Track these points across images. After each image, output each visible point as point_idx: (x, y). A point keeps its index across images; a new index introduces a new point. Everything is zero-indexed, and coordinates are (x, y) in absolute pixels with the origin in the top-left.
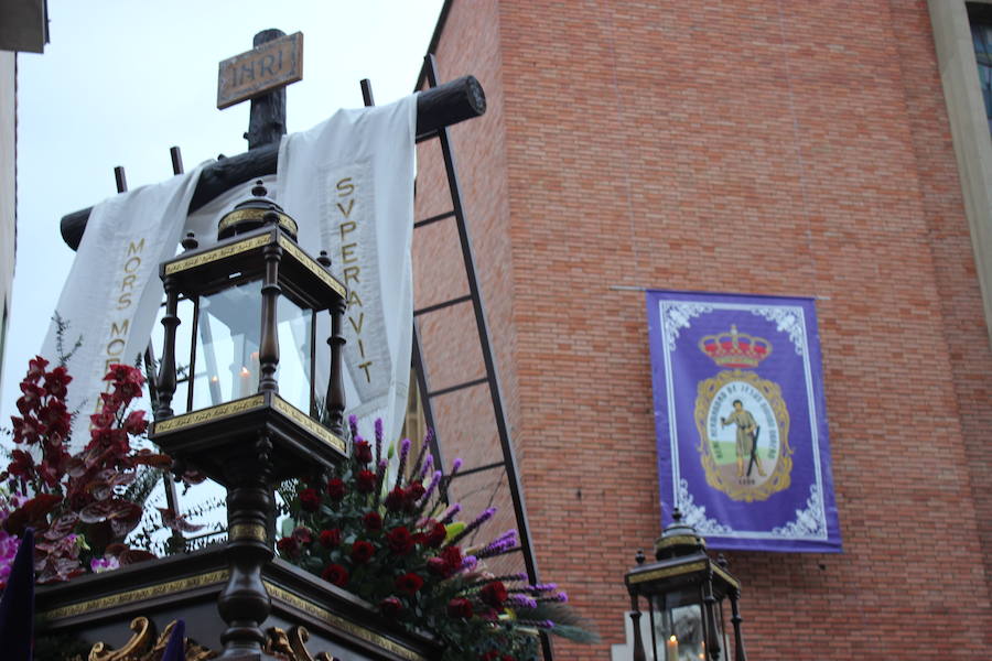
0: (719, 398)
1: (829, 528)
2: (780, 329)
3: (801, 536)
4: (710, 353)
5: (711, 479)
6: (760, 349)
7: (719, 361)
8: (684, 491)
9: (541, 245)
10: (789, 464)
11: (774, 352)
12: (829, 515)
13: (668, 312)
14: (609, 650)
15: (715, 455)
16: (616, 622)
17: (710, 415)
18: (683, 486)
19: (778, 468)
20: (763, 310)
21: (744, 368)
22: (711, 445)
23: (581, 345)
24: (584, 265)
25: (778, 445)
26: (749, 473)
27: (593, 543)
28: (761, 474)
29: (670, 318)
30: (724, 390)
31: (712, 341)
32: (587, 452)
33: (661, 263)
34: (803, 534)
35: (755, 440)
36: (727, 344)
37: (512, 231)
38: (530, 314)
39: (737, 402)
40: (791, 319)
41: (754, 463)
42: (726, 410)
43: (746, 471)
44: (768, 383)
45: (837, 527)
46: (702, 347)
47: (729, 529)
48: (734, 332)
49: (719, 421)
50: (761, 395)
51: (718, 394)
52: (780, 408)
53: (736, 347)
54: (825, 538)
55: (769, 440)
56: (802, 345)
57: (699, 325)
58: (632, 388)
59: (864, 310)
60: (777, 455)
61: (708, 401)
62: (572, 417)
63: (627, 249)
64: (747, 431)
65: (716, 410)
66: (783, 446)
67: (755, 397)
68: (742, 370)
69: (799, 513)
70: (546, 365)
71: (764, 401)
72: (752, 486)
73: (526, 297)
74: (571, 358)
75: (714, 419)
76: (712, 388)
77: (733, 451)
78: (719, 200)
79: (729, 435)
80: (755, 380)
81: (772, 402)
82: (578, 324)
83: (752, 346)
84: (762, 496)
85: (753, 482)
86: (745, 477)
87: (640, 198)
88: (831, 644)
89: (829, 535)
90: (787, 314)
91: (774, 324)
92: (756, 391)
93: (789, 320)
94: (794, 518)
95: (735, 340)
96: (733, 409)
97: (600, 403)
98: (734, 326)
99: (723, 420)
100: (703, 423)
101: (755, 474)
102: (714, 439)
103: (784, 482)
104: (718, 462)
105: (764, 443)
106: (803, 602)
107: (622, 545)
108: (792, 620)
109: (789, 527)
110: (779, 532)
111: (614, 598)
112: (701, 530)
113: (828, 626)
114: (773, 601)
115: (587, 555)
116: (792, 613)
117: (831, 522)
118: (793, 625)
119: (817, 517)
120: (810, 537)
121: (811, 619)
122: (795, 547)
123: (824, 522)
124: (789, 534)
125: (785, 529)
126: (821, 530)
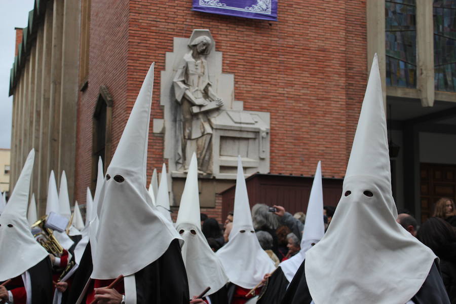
1: (272, 9)
3: (259, 11)
12: (273, 3)
14: (165, 54)
16: (169, 41)
45: (276, 9)
47: (225, 5)
54: (269, 13)
88: (269, 61)
89: (272, 12)
94: (256, 3)
106: (259, 40)
107: (176, 5)
108: (253, 48)
109: (253, 7)
110: (248, 9)
111: (169, 30)
112: (212, 4)
113: (269, 52)
114: (245, 38)
115: (158, 8)
116: (253, 45)
117: (274, 6)
118: (253, 50)
119: (267, 4)
120: (263, 13)
121: (261, 48)
122: (255, 16)
123: (270, 6)
124: (253, 10)
125: (251, 8)
126: (268, 10)
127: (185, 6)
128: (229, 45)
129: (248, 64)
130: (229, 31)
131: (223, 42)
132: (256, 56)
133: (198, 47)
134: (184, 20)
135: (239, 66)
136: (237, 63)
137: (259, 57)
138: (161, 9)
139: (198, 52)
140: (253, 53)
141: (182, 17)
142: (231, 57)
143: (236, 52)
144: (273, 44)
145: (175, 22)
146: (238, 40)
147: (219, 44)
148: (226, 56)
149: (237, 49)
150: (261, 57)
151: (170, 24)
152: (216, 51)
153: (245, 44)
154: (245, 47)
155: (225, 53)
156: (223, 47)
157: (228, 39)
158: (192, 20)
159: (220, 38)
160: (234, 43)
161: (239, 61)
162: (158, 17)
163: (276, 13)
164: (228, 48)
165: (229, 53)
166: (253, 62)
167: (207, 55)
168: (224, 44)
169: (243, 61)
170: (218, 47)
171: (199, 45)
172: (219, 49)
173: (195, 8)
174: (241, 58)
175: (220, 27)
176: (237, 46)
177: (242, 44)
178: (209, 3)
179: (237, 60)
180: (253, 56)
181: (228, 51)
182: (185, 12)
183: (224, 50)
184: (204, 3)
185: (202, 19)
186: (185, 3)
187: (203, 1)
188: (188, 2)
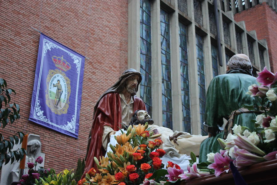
0: (54, 77)
1: (75, 130)
2: (74, 62)
3: (68, 130)
4: (54, 62)
5: (47, 103)
6: (68, 66)
7: (56, 66)
8: (38, 104)
9: (11, 2)
10: (68, 106)
11: (71, 69)
12: (77, 126)
13: (46, 43)
15: (49, 95)
17: (51, 81)
18: (39, 102)
19: (65, 107)
20: (71, 54)
21: (63, 71)
22: (49, 91)
23: (17, 41)
24: (24, 15)
26: (57, 105)
28: (60, 107)
29: (46, 45)
30: (56, 75)
31: (56, 58)
32: (12, 78)
33: (47, 25)
34: (68, 129)
35: (61, 94)
36: (59, 60)
38: (3, 24)
39: (59, 80)
41: (59, 102)
42: (55, 82)
43: (57, 104)
45: (78, 130)
46: (53, 58)
47: (49, 121)
48: (62, 58)
49: (53, 85)
50: (65, 81)
51: (54, 76)
52: (69, 87)
53: (62, 63)
54: (74, 133)
56: (79, 70)
57: (53, 51)
58: (31, 62)
59: (100, 63)
60: (65, 102)
61: (51, 76)
62: (10, 65)
63: (38, 16)
64: (59, 91)
65: (53, 81)
66: (67, 100)
67: (64, 81)
68: (62, 71)
69: (68, 122)
70: (5, 43)
71: (65, 83)
73: (3, 18)
74: (13, 44)
75: (51, 83)
76: (53, 73)
77: (54, 96)
78: (67, 12)
79: (54, 90)
80: (65, 76)
81: (67, 84)
82: (18, 34)
83: (66, 64)
85: (58, 108)
86: (56, 106)
90: (77, 59)
91: (73, 60)
92: (64, 79)
93: (77, 61)
94: (67, 124)
95: (62, 60)
96: (57, 83)
97: (20, 63)
98: (63, 56)
99: (54, 84)
100: (48, 83)
102: (50, 90)
104: (50, 98)
106: (68, 149)
108: (64, 153)
109: (65, 126)
110: (62, 126)
111: (11, 131)
112: (41, 118)
113: (74, 158)
114: (60, 146)
116: (65, 151)
117: (77, 128)
118: (64, 155)
119: (73, 126)
120: (70, 131)
121: (69, 155)
122: (65, 133)
123: (75, 127)
124: (64, 128)
125: (64, 126)
126: (73, 130)
127: (23, 115)
128: (49, 149)
129: (60, 165)
130: (50, 139)
131: (46, 146)
132: (66, 160)
133: (31, 147)
134: (22, 126)
135: (55, 166)
136: (54, 163)
137: (67, 161)
139: (30, 151)
140: (64, 158)
141: (21, 123)
142: (50, 158)
143: (54, 155)
144: (77, 153)
145: (16, 126)
146: (55, 147)
147: (44, 147)
148: (47, 157)
149: (54, 153)
150: (69, 161)
151: (12, 127)
152: (41, 152)
153: (60, 150)
154: (59, 152)
155: (47, 155)
156: (46, 150)
157: (49, 145)
158: (27, 127)
159: (44, 143)
160: (53, 148)
161: (55, 162)
163: (78, 133)
164: (49, 151)
165: (49, 155)
166: (64, 164)
167: (35, 154)
168: (47, 148)
169: (57, 162)
170: (42, 149)
171: (33, 146)
172: (43, 151)
173: (31, 119)
174: (57, 160)
175: (45, 135)
176: (54, 151)
177: (58, 149)
178: (39, 117)
179: (54, 161)
180: (64, 159)
181: (49, 153)
182: (23, 120)
183: (46, 153)
184: (36, 116)
185: (34, 127)
186: (24, 114)
187: (36, 115)
188: (26, 113)
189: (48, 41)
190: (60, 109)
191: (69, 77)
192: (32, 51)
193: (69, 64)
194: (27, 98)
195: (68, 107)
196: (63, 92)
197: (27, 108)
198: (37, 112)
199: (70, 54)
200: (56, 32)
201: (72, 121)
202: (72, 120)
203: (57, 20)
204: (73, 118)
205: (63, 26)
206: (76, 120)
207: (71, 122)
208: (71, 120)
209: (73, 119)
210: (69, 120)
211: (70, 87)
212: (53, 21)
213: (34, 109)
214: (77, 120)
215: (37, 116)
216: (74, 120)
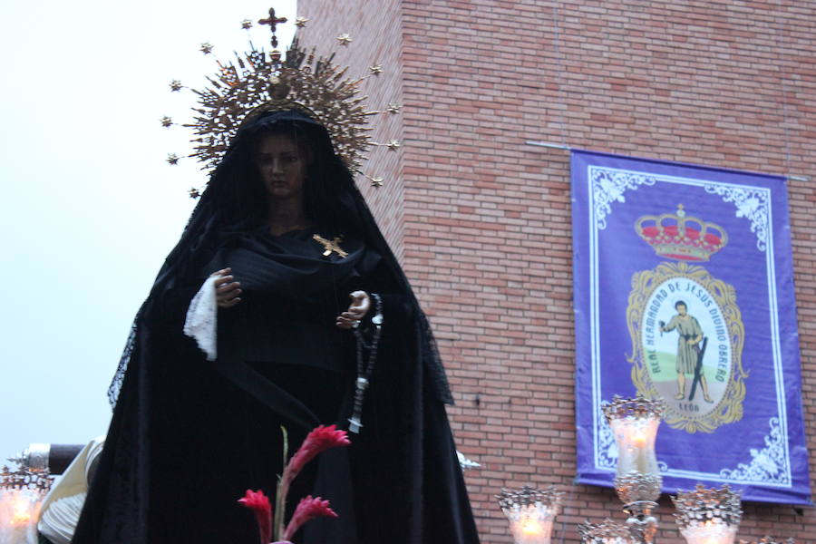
0: (658, 297)
1: (793, 474)
2: (739, 214)
3: (757, 481)
4: (648, 239)
6: (713, 238)
7: (660, 250)
9: (440, 77)
10: (741, 390)
11: (730, 244)
12: (793, 457)
13: (598, 180)
15: (650, 369)
17: (646, 316)
19: (728, 395)
20: (720, 188)
21: (692, 261)
22: (646, 355)
23: (487, 208)
24: (497, 105)
25: (729, 365)
26: (691, 397)
27: (494, 467)
28: (708, 400)
29: (601, 187)
30: (664, 286)
31: (653, 223)
32: (488, 347)
33: (599, 109)
34: (760, 478)
35: (701, 354)
36: (670, 228)
37: (405, 57)
38: (423, 165)
39: (680, 303)
40: (754, 203)
41: (698, 384)
42: (667, 313)
43: (688, 393)
44: (719, 283)
45: (806, 472)
46: (639, 229)
47: (665, 468)
48: (681, 213)
49: (657, 327)
50: (711, 298)
51: (657, 292)
52: (733, 316)
53: (682, 233)
54: (789, 486)
55: (719, 358)
56: (766, 238)
57: (636, 201)
58: (554, 267)
60: (727, 377)
61: (645, 297)
62: (474, 302)
63: (554, 87)
64: (691, 342)
65: (655, 310)
66: (735, 367)
67: (703, 300)
68: (689, 264)
69: (753, 452)
70: (440, 232)
71: (714, 306)
72: (695, 414)
73: (417, 144)
74: (473, 225)
75: (651, 322)
76: (649, 282)
77: (673, 365)
78: (678, 30)
79: (668, 345)
80: (704, 278)
81: (723, 308)
82: (486, 181)
83: (703, 233)
84: (708, 427)
85: (697, 408)
86: (686, 401)
87: (572, 23)
89: (794, 481)
90: (750, 197)
91: (732, 207)
92: (704, 292)
93: (751, 204)
94: (748, 459)
95: (681, 224)
96: (676, 313)
97: (510, 284)
98: (680, 206)
99: (662, 324)
100: (636, 325)
101: (699, 399)
102: (650, 348)
103: (735, 414)
104: (655, 377)
105: (711, 361)
107: (532, 470)
109: (742, 470)
110: (728, 474)
115: (484, 481)
117: (798, 464)
119: (778, 459)
120: (770, 484)
122: (749, 494)
123: (788, 464)
124: (741, 477)
125: (736, 471)
126: (783, 475)
127: (556, 471)
138: (491, 483)
158: (579, 508)
162: (484, 505)
163: (806, 483)
173: (584, 476)
184: (607, 461)
185: (608, 506)
186: (557, 464)
187: (603, 457)
188: (566, 461)
189: (608, 170)
190: (705, 408)
191: (726, 278)
192: (551, 225)
193: (717, 228)
194: (561, 404)
195: (744, 392)
196: (709, 342)
197: (563, 442)
198: (607, 447)
199: (712, 189)
200: (640, 125)
201: (768, 443)
202: (771, 438)
203: (638, 73)
204: (774, 431)
205: (666, 92)
206: (789, 434)
207: (767, 447)
208: (766, 438)
209: (772, 433)
210: (757, 442)
211: (736, 314)
212: (618, 85)
213: (591, 436)
214: (794, 433)
215: (610, 460)
216: (779, 437)
